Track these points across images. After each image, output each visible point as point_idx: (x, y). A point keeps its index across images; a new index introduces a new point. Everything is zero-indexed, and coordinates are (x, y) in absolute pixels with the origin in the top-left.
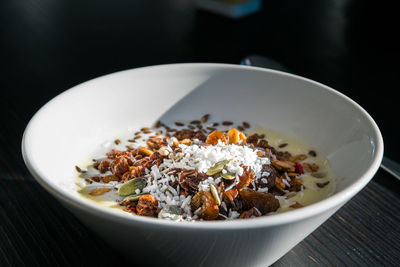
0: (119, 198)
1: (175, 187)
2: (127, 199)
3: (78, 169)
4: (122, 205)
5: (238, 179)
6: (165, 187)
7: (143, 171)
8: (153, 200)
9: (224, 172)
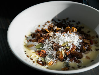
0: (36, 49)
1: (52, 47)
2: (38, 50)
3: (26, 36)
4: (36, 52)
5: (70, 49)
6: (49, 47)
7: (44, 40)
8: (45, 52)
9: (67, 46)
